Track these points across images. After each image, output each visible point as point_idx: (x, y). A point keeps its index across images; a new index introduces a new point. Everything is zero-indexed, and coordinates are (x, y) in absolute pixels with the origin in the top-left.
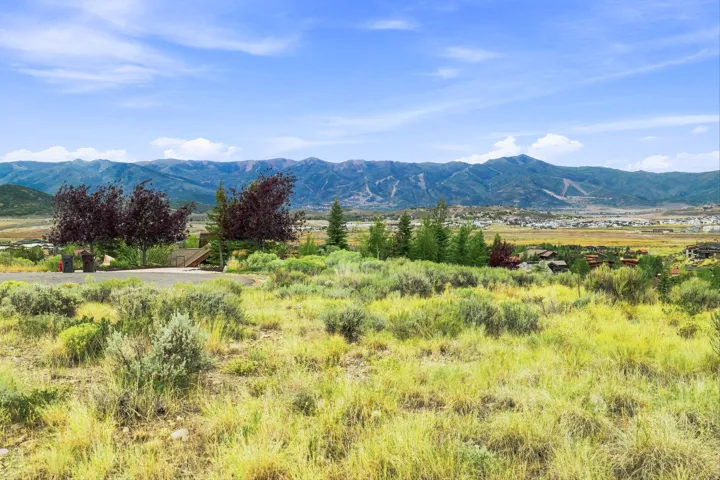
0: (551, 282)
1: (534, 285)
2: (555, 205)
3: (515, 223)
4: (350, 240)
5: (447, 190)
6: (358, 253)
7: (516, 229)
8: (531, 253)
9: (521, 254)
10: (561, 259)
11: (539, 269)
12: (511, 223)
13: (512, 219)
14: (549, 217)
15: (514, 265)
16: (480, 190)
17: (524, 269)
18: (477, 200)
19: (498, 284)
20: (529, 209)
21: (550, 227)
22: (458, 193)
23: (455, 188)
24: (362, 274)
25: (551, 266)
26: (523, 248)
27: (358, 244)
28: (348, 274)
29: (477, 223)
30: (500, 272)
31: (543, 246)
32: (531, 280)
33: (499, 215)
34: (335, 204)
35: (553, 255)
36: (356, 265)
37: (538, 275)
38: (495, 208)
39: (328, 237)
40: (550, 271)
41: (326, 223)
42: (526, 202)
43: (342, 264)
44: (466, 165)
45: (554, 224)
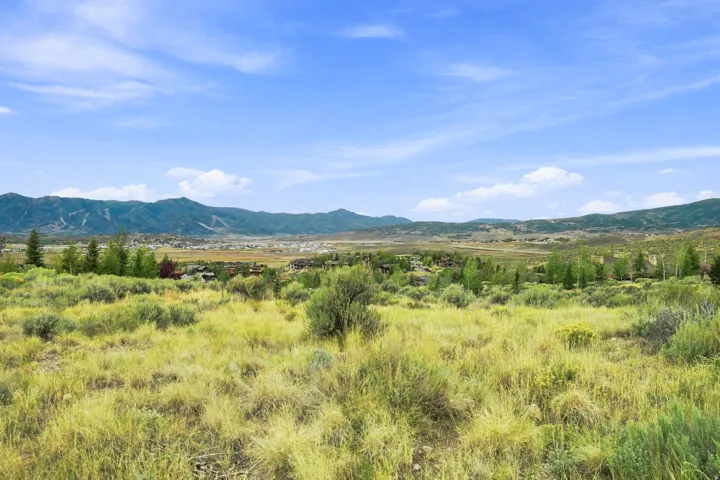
0: (204, 287)
1: (192, 290)
2: (206, 233)
3: (179, 246)
4: (46, 260)
5: (127, 221)
6: (54, 270)
7: (178, 250)
8: (190, 267)
9: (183, 269)
10: (210, 271)
11: (196, 279)
12: (176, 246)
13: (176, 243)
14: (202, 242)
15: (178, 276)
16: (152, 222)
17: (185, 279)
18: (150, 229)
19: (166, 290)
20: (188, 237)
21: (203, 249)
22: (136, 224)
23: (133, 220)
24: (57, 287)
25: (205, 277)
26: (185, 264)
27: (53, 263)
28: (44, 287)
29: (150, 246)
30: (168, 282)
31: (199, 263)
32: (190, 287)
33: (167, 241)
34: (33, 231)
35: (206, 269)
36: (51, 280)
37: (193, 283)
38: (164, 234)
39: (26, 257)
40: (203, 280)
41: (25, 246)
42: (186, 230)
43: (39, 278)
44: (142, 203)
45: (206, 247)
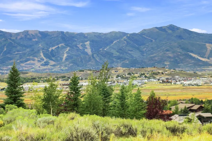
0: (200, 131)
1: (185, 134)
2: (200, 66)
3: (167, 82)
4: (26, 99)
5: (109, 55)
6: (34, 110)
7: (167, 86)
8: (181, 107)
9: (173, 108)
10: (207, 111)
11: (190, 121)
12: (163, 82)
13: (164, 78)
14: (195, 75)
15: (168, 117)
16: (136, 55)
17: (177, 121)
18: (134, 63)
19: (155, 134)
20: (178, 70)
21: (197, 85)
22: (119, 58)
23: (116, 54)
24: (39, 129)
25: (200, 118)
26: (175, 104)
27: (33, 102)
28: (24, 129)
29: (135, 82)
30: (157, 124)
31: (192, 101)
32: (183, 130)
33: (154, 75)
34: (13, 69)
35: (201, 109)
36: (32, 122)
37: (187, 125)
38: (149, 69)
39: (6, 97)
40: (199, 123)
41: (5, 85)
42: (175, 63)
44: (124, 34)
45: (200, 82)
